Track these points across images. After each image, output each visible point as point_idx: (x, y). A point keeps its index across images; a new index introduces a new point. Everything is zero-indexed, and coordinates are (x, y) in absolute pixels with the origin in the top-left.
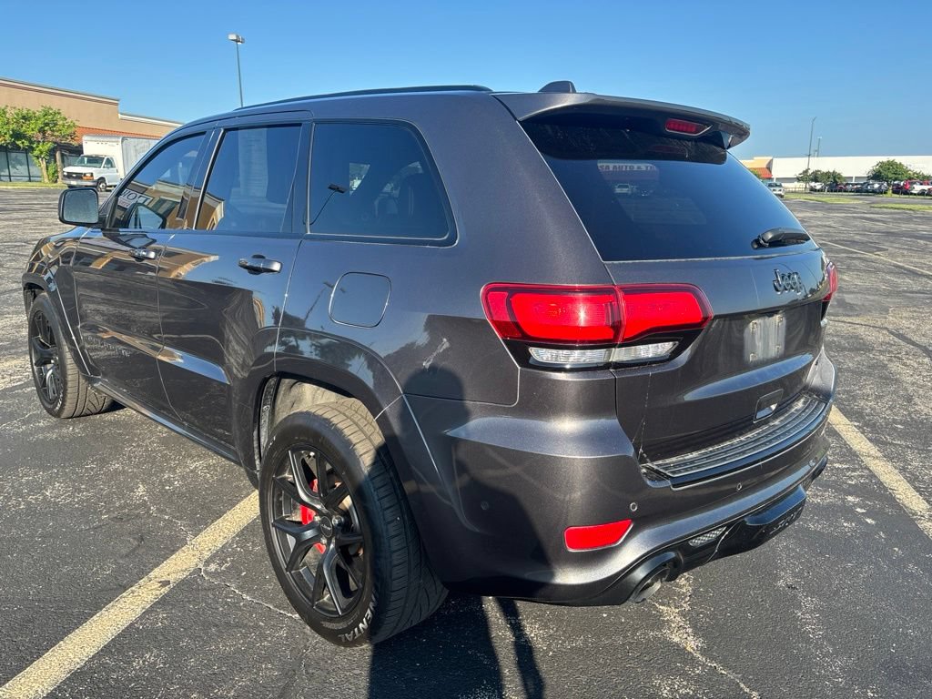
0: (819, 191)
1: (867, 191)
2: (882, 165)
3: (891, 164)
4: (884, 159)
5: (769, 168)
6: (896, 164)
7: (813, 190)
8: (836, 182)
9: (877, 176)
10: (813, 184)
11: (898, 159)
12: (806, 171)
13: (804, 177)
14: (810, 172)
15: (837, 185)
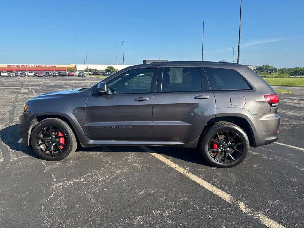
0: (91, 74)
1: (105, 75)
2: (109, 67)
3: (111, 67)
4: (109, 66)
5: (75, 67)
6: (112, 67)
7: (90, 74)
8: (96, 72)
9: (108, 70)
10: (90, 72)
11: (113, 66)
12: (87, 69)
13: (87, 70)
14: (88, 69)
15: (96, 73)
